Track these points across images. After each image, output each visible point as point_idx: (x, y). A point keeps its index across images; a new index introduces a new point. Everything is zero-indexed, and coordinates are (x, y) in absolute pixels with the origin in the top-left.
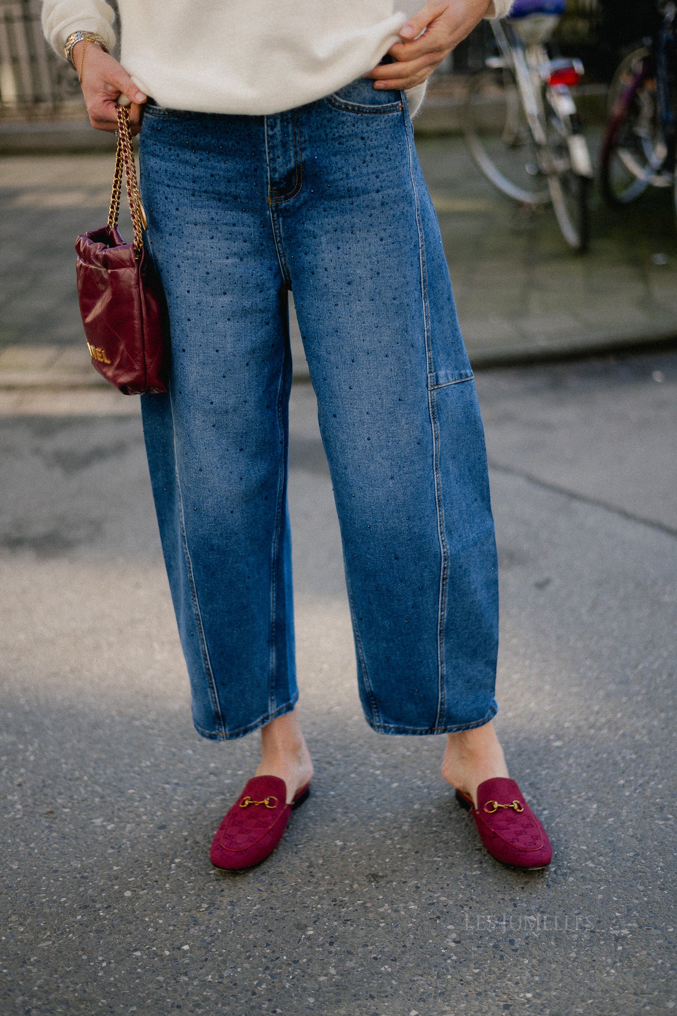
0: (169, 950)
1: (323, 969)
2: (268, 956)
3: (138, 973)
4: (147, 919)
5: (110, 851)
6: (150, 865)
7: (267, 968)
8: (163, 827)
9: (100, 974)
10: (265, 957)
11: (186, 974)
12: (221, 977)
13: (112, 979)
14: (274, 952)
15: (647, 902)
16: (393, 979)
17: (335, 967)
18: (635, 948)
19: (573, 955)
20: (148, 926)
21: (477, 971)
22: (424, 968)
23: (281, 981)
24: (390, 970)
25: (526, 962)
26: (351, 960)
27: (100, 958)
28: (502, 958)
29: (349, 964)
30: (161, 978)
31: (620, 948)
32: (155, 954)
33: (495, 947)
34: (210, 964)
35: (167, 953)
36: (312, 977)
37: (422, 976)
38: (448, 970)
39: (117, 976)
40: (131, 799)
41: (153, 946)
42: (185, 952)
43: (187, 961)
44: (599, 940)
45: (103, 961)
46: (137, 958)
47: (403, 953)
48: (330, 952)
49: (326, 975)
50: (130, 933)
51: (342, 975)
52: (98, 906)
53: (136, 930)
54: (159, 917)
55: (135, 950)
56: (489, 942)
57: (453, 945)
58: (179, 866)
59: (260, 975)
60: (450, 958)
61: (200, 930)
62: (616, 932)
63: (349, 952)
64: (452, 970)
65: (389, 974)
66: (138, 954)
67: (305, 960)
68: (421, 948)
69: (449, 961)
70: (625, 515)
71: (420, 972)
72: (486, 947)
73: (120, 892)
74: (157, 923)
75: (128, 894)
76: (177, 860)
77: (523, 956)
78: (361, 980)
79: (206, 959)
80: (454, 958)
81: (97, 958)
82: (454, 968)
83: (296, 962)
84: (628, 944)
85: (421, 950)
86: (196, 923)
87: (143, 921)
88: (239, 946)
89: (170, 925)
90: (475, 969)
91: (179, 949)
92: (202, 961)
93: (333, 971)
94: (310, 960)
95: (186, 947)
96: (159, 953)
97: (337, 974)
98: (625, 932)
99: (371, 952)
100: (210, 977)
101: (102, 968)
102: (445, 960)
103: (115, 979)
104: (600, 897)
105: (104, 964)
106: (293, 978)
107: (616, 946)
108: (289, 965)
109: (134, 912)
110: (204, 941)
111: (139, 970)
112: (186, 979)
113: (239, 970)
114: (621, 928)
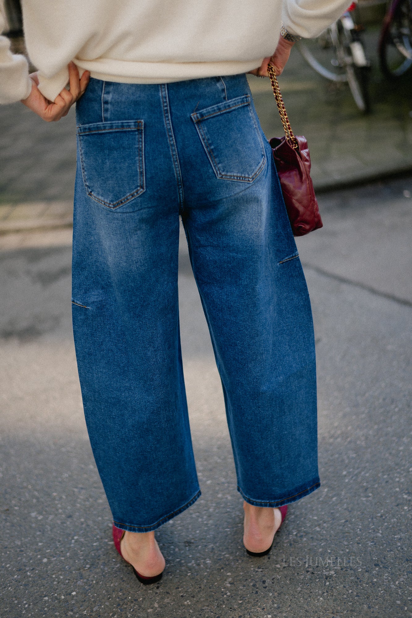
0: (64, 596)
1: (151, 604)
2: (120, 597)
3: (45, 611)
4: (54, 576)
5: (38, 533)
6: (59, 541)
7: (119, 605)
8: (70, 517)
9: (24, 612)
10: (119, 598)
11: (72, 610)
12: (92, 611)
13: (30, 615)
14: (124, 594)
15: (348, 553)
16: (191, 609)
17: (158, 603)
18: (336, 583)
19: (299, 589)
20: (54, 581)
21: (240, 602)
22: (210, 601)
23: (126, 613)
24: (190, 603)
25: (271, 594)
26: (168, 598)
27: (25, 602)
28: (257, 592)
29: (166, 600)
30: (57, 614)
31: (328, 583)
32: (56, 598)
33: (254, 585)
34: (86, 604)
35: (63, 597)
36: (144, 610)
37: (208, 606)
38: (224, 602)
39: (33, 613)
40: (54, 499)
41: (55, 593)
42: (73, 596)
43: (73, 602)
44: (316, 578)
45: (26, 604)
46: (45, 602)
47: (199, 592)
48: (156, 593)
49: (152, 608)
50: (44, 586)
51: (161, 608)
52: (27, 569)
53: (47, 583)
54: (61, 575)
55: (45, 596)
56: (251, 582)
57: (229, 585)
58: (76, 541)
59: (114, 610)
60: (226, 594)
61: (83, 582)
62: (327, 573)
63: (168, 593)
64: (226, 602)
65: (189, 606)
66: (46, 598)
67: (141, 599)
68: (210, 588)
69: (225, 596)
70: (373, 291)
71: (207, 604)
72: (249, 586)
73: (41, 560)
74: (59, 578)
75: (45, 560)
76: (76, 538)
77: (269, 591)
78: (172, 610)
79: (85, 601)
80: (229, 594)
81: (23, 602)
82: (228, 600)
83: (136, 600)
84: (333, 580)
85: (209, 590)
86: (82, 577)
87: (52, 577)
88: (104, 592)
89: (66, 580)
90: (240, 600)
91: (70, 594)
92: (82, 602)
93: (156, 605)
94: (144, 599)
95: (74, 593)
96: (58, 597)
97: (159, 607)
98: (332, 572)
99: (180, 592)
100: (85, 612)
101: (25, 609)
102: (223, 596)
103: (32, 615)
104: (320, 550)
105: (26, 606)
106: (133, 611)
107: (325, 583)
108: (132, 602)
109: (47, 572)
110: (85, 589)
111: (46, 609)
112: (72, 613)
113: (103, 606)
114: (330, 570)
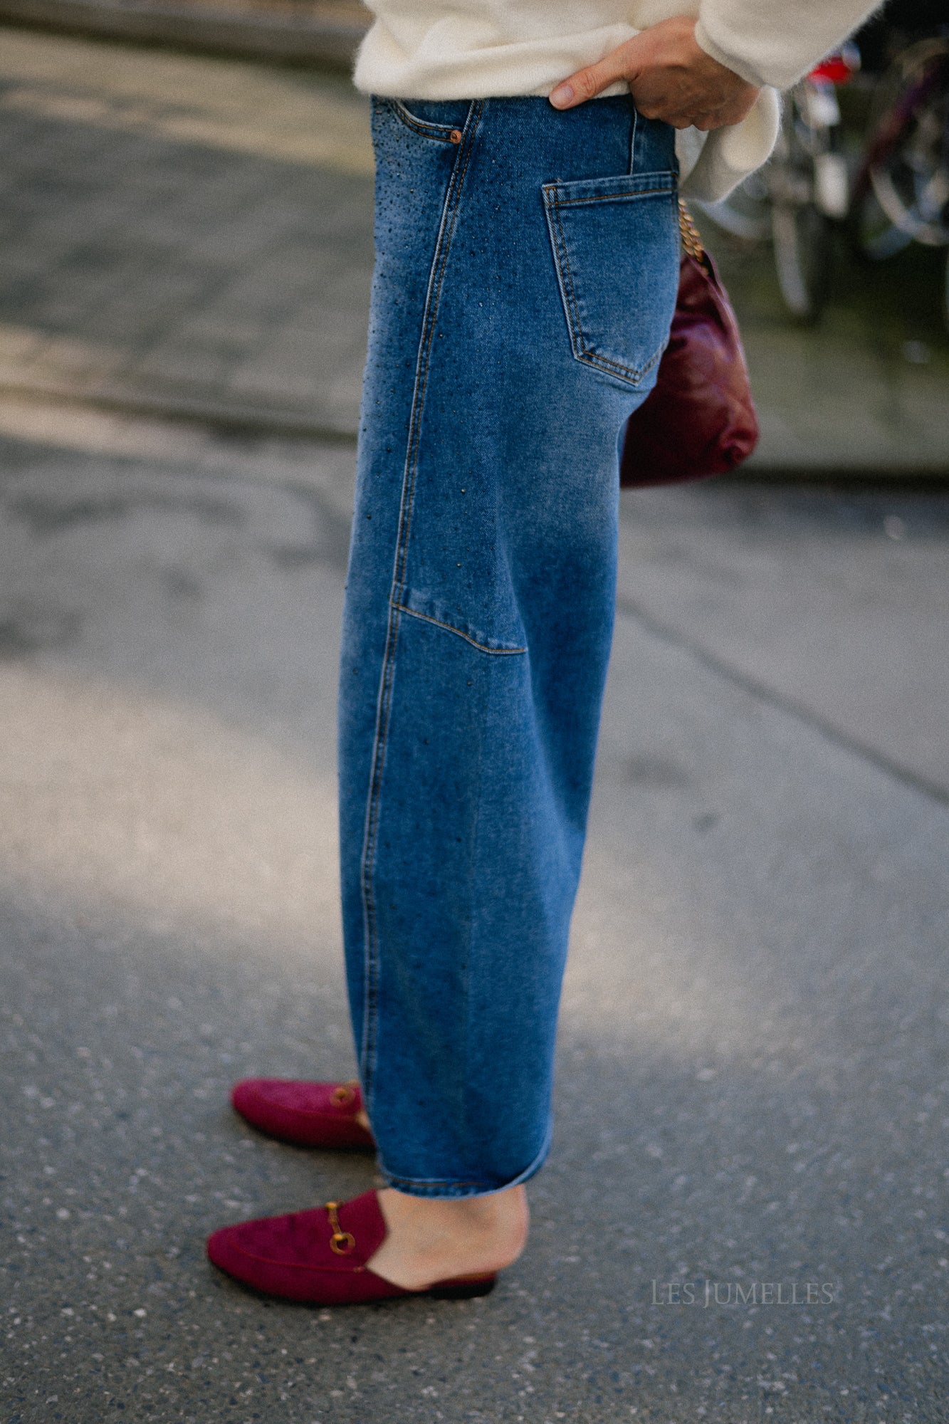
0: (115, 1313)
1: (339, 1378)
2: (261, 1346)
3: (67, 1343)
4: (87, 1259)
5: (43, 1141)
6: (99, 1173)
7: (256, 1365)
8: (123, 1116)
9: (10, 1336)
10: (256, 1346)
11: (137, 1356)
12: (188, 1368)
13: (27, 1346)
14: (268, 1340)
15: (815, 1345)
16: (438, 1409)
17: (356, 1378)
18: (790, 1413)
19: (701, 1411)
20: (88, 1271)
21: (561, 1415)
22: (486, 1399)
23: (275, 1388)
24: (435, 1394)
25: (634, 1411)
26: (381, 1370)
27: (13, 1311)
28: (599, 1400)
29: (378, 1376)
30: (98, 1356)
31: (769, 1410)
32: (95, 1316)
33: (591, 1380)
34: (173, 1345)
35: (112, 1317)
36: (321, 1388)
37: (481, 1410)
38: (518, 1407)
39: (34, 1343)
40: (83, 1063)
41: (92, 1303)
42: (139, 1320)
43: (140, 1335)
44: (741, 1393)
45: (15, 1316)
46: (66, 1319)
47: (457, 1370)
48: (351, 1353)
49: (342, 1389)
50: (61, 1278)
51: (365, 1392)
52: (18, 1226)
53: (71, 1273)
54: (106, 1259)
55: (66, 1306)
56: (583, 1370)
57: (530, 1368)
58: (143, 1181)
59: (245, 1374)
60: (523, 1388)
61: (165, 1289)
62: (766, 1385)
63: (379, 1358)
64: (524, 1409)
65: (434, 1401)
66: (69, 1312)
67: (313, 1360)
68: (484, 1366)
69: (522, 1394)
71: (479, 1404)
72: (577, 1379)
73: (52, 1210)
74: (101, 1267)
75: (63, 1214)
76: (142, 1172)
77: (630, 1401)
78: (392, 1405)
79: (169, 1337)
80: (530, 1389)
81: (7, 1309)
82: (529, 1405)
83: (300, 1361)
84: (781, 1405)
85: (483, 1370)
86: (159, 1275)
87: (81, 1261)
88: (218, 1323)
89: (120, 1274)
90: (560, 1411)
91: (130, 1313)
92: (163, 1338)
93: (352, 1384)
94: (320, 1361)
95: (140, 1313)
96: (100, 1314)
97: (359, 1389)
98: (779, 1385)
99: (410, 1362)
100: (171, 1365)
101: (14, 1327)
102: (517, 1390)
103: (32, 1347)
104: (748, 1325)
105: (17, 1321)
106: (294, 1386)
107: (764, 1407)
108: (289, 1364)
109: (69, 1243)
110: (168, 1306)
111: (68, 1339)
112: (136, 1363)
113: (215, 1361)
114: (773, 1378)
